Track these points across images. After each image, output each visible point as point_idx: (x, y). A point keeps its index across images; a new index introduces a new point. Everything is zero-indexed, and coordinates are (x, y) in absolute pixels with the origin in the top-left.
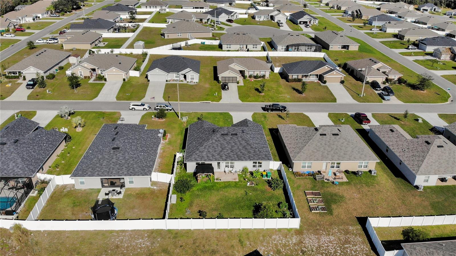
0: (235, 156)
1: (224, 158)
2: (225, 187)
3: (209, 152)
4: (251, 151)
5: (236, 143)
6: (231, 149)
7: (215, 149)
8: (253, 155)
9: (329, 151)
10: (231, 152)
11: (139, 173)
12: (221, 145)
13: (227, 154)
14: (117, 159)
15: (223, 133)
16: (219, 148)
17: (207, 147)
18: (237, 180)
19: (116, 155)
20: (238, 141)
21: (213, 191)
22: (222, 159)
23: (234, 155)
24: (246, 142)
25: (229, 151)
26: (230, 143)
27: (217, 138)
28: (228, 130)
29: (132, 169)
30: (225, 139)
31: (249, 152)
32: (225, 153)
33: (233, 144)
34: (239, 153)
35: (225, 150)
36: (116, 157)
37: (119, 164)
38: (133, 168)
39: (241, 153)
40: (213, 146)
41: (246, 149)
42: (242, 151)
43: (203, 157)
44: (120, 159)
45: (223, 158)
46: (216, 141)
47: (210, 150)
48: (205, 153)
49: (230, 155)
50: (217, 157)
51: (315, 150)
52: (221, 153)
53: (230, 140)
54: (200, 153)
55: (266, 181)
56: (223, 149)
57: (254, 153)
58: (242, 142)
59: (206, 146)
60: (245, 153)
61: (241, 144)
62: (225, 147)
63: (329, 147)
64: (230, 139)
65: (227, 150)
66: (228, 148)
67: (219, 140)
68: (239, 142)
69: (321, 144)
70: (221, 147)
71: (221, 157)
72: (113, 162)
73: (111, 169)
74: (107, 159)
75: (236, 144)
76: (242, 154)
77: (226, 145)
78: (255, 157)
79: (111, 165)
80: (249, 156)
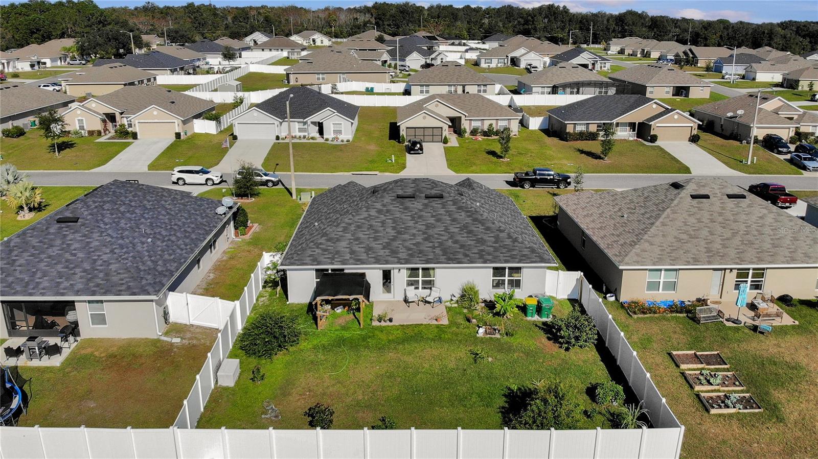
0: (438, 251)
1: (403, 255)
2: (406, 340)
3: (357, 239)
4: (485, 237)
5: (439, 217)
6: (424, 233)
7: (377, 232)
8: (492, 249)
9: (727, 239)
10: (426, 239)
11: (123, 287)
12: (394, 221)
13: (412, 246)
14: (62, 249)
15: (400, 193)
16: (389, 230)
17: (353, 228)
18: (445, 322)
19: (65, 236)
20: (447, 212)
21: (365, 352)
22: (396, 260)
23: (434, 247)
24: (469, 216)
25: (419, 239)
26: (420, 217)
27: (384, 206)
28: (418, 185)
29: (101, 275)
30: (406, 208)
31: (481, 241)
32: (407, 244)
33: (432, 221)
34: (450, 243)
35: (406, 236)
36: (63, 243)
37: (67, 261)
38: (107, 275)
39: (456, 242)
40: (371, 226)
41: (470, 232)
42: (459, 238)
43: (338, 252)
44: (72, 248)
45: (400, 255)
46: (380, 212)
47: (361, 235)
48: (343, 244)
49: (422, 248)
50: (382, 253)
51: (684, 237)
52: (396, 244)
53: (421, 210)
54: (329, 243)
55: (536, 325)
56: (399, 233)
57: (496, 242)
58: (457, 216)
59: (350, 224)
60: (470, 243)
61: (454, 220)
62: (407, 228)
63: (724, 227)
64: (421, 207)
65: (414, 235)
66: (414, 231)
67: (388, 211)
68: (450, 216)
69: (699, 221)
70: (394, 228)
71: (394, 253)
72: (49, 257)
73: (39, 275)
74: (34, 247)
75: (438, 220)
76: (457, 246)
77: (411, 224)
78: (498, 254)
79: (42, 265)
80: (482, 251)
